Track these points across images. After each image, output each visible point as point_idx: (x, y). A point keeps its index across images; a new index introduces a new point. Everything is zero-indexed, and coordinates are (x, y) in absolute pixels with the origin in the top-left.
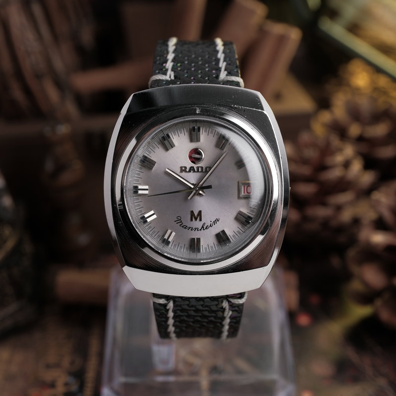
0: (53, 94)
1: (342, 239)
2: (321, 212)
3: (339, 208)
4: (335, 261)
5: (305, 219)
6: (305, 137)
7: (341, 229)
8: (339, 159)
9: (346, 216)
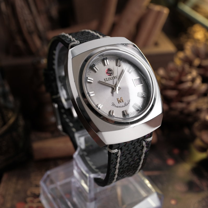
0: (38, 42)
1: (190, 119)
2: (180, 106)
3: (189, 103)
4: (187, 131)
5: (171, 109)
6: (171, 66)
7: (190, 114)
8: (189, 77)
9: (193, 107)
